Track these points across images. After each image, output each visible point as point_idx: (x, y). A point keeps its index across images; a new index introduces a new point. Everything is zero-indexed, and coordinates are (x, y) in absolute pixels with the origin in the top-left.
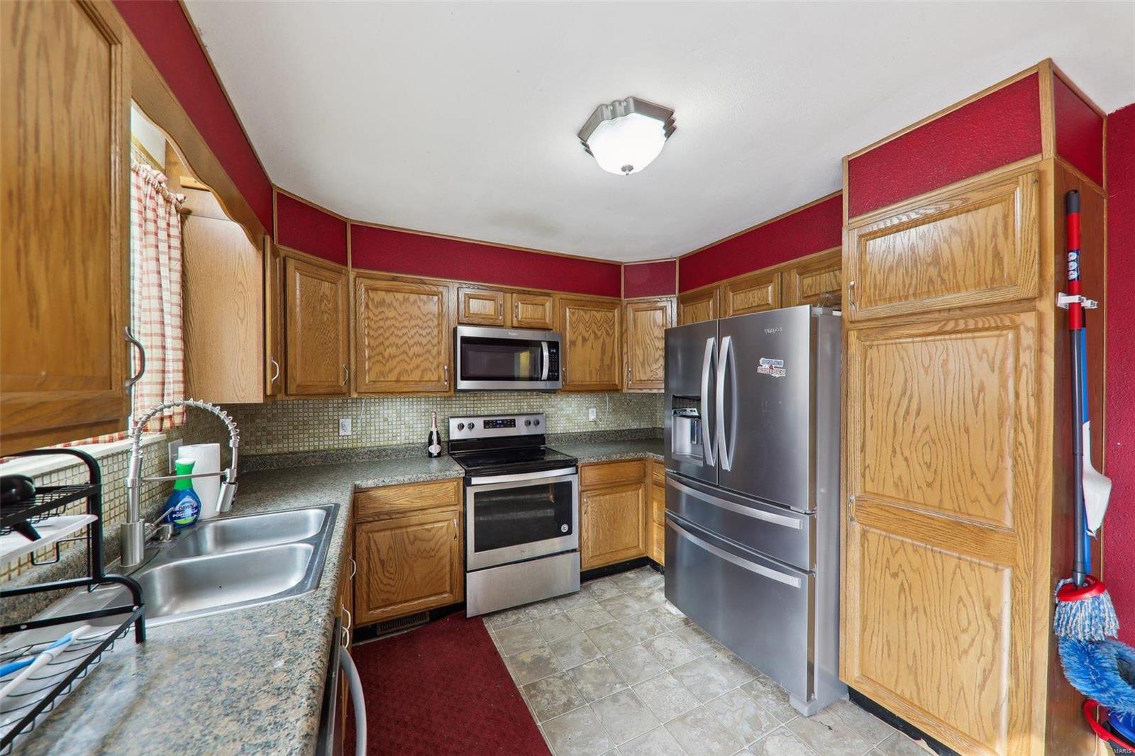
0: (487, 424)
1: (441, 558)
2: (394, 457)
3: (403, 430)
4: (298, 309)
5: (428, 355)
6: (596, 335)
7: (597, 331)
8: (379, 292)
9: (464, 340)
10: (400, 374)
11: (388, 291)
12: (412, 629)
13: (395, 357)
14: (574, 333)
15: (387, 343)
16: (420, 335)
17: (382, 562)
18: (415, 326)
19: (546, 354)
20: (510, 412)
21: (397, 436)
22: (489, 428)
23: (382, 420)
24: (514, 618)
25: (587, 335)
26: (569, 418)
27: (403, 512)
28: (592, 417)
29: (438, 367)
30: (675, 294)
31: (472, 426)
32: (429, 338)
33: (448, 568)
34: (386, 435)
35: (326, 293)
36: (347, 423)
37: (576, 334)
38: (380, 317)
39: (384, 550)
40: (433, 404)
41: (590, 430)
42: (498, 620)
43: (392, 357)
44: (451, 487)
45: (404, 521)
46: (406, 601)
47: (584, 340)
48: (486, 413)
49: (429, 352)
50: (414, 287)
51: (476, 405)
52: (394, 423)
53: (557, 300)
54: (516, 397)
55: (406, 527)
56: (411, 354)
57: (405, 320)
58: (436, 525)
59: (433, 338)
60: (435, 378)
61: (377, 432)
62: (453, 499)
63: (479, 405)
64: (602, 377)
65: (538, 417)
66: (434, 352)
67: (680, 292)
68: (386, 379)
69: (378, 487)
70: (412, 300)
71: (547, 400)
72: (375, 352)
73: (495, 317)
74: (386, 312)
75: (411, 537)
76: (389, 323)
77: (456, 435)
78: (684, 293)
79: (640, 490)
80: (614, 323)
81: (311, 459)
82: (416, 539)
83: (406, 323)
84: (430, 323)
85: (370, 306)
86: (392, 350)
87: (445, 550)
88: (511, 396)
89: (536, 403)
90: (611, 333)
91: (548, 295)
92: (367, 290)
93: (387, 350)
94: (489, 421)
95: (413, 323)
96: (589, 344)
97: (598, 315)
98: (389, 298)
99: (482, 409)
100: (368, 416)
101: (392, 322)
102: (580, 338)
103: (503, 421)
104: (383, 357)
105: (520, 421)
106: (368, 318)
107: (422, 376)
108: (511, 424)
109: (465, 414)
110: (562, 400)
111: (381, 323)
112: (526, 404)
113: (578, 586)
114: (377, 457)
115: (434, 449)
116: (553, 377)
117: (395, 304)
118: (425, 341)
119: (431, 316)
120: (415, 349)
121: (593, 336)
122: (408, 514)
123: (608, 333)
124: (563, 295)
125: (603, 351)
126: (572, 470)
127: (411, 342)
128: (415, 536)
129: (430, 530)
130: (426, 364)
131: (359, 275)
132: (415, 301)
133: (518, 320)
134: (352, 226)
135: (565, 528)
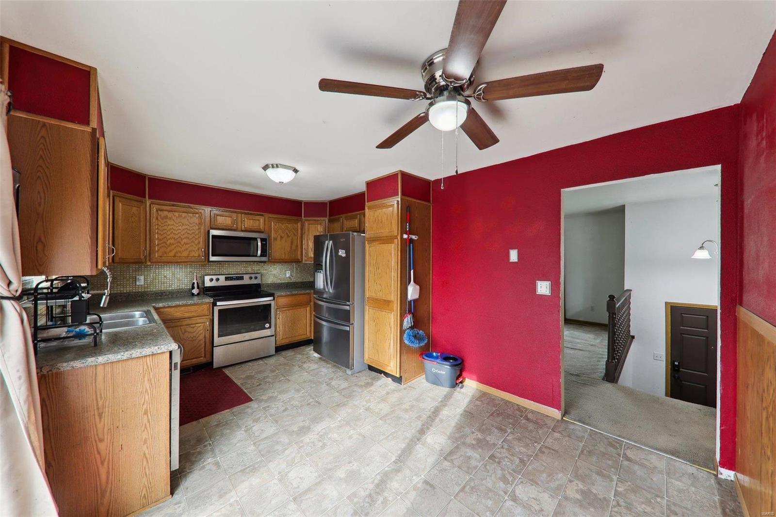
0: (227, 279)
1: (200, 341)
2: (170, 296)
3: (176, 282)
4: (120, 221)
5: (193, 244)
6: (288, 236)
7: (288, 233)
8: (164, 212)
9: (214, 237)
10: (176, 253)
11: (170, 211)
13: (173, 244)
14: (276, 234)
15: (169, 237)
16: (188, 233)
18: (186, 229)
19: (259, 244)
20: (241, 272)
21: (172, 285)
23: (163, 277)
25: (283, 235)
26: (274, 276)
27: (179, 319)
28: (288, 275)
29: (198, 249)
30: (327, 217)
31: (218, 280)
32: (193, 235)
33: (203, 345)
34: (165, 285)
35: (134, 213)
36: (141, 278)
38: (165, 224)
40: (195, 269)
41: (287, 282)
43: (171, 244)
44: (205, 307)
47: (281, 237)
48: (227, 273)
49: (193, 242)
50: (185, 210)
51: (220, 269)
52: (171, 278)
53: (267, 218)
54: (244, 265)
55: (180, 326)
56: (182, 243)
57: (179, 226)
58: (197, 325)
59: (195, 235)
60: (196, 255)
61: (160, 283)
62: (207, 313)
63: (223, 269)
64: (291, 256)
65: (257, 275)
66: (196, 242)
67: (329, 217)
68: (168, 255)
69: (164, 307)
70: (183, 216)
71: (262, 267)
72: (161, 242)
73: (232, 225)
74: (168, 222)
75: (183, 331)
76: (170, 227)
77: (208, 284)
78: (332, 217)
79: (308, 308)
80: (298, 230)
81: (119, 298)
83: (180, 228)
84: (194, 228)
85: (159, 218)
86: (172, 241)
87: (202, 337)
88: (241, 264)
89: (256, 268)
90: (296, 234)
91: (262, 215)
92: (157, 211)
93: (169, 241)
94: (228, 277)
95: (184, 227)
96: (284, 240)
97: (289, 226)
98: (170, 215)
99: (225, 271)
100: (155, 275)
101: (172, 227)
102: (279, 236)
103: (236, 277)
104: (166, 244)
105: (246, 277)
106: (158, 224)
107: (189, 254)
108: (242, 278)
109: (214, 273)
110: (271, 267)
111: (165, 227)
112: (249, 268)
113: (274, 353)
114: (160, 296)
115: (195, 291)
116: (264, 254)
117: (174, 218)
118: (191, 237)
119: (195, 224)
120: (185, 240)
121: (286, 236)
122: (181, 320)
123: (294, 234)
124: (270, 215)
125: (292, 243)
126: (271, 298)
127: (183, 237)
128: (185, 330)
129: (193, 328)
130: (191, 248)
131: (153, 203)
132: (185, 217)
133: (245, 227)
134: (149, 178)
135: (267, 325)
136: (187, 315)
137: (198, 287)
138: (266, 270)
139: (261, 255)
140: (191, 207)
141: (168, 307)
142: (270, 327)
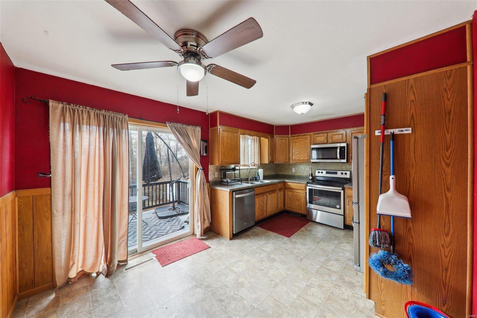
0: (327, 173)
1: (301, 202)
3: (305, 172)
4: (278, 146)
5: (305, 153)
8: (295, 139)
9: (313, 149)
10: (299, 158)
12: (297, 217)
16: (303, 148)
17: (290, 198)
19: (339, 151)
23: (301, 169)
27: (294, 189)
29: (308, 156)
31: (322, 173)
32: (305, 149)
33: (303, 205)
34: (302, 173)
35: (284, 142)
36: (293, 169)
38: (295, 145)
39: (290, 196)
42: (314, 223)
44: (303, 186)
45: (294, 191)
46: (294, 209)
48: (328, 169)
49: (305, 152)
50: (302, 137)
51: (325, 167)
52: (303, 170)
53: (348, 132)
56: (301, 153)
57: (300, 145)
60: (307, 159)
61: (300, 172)
62: (304, 188)
65: (346, 172)
66: (307, 152)
68: (296, 159)
73: (324, 141)
77: (317, 174)
82: (296, 196)
84: (306, 145)
85: (293, 143)
87: (302, 200)
92: (292, 140)
95: (302, 145)
98: (297, 140)
100: (298, 168)
101: (297, 146)
103: (333, 172)
104: (295, 154)
105: (339, 173)
107: (304, 158)
108: (336, 173)
109: (321, 169)
111: (295, 147)
112: (344, 167)
113: (342, 227)
117: (298, 142)
119: (306, 143)
120: (303, 152)
124: (351, 129)
126: (341, 189)
127: (301, 150)
129: (299, 194)
130: (305, 155)
131: (291, 137)
132: (302, 140)
133: (332, 141)
134: (291, 126)
135: (338, 206)
136: (296, 188)
137: (312, 175)
139: (341, 158)
140: (305, 135)
141: (290, 182)
142: (340, 208)
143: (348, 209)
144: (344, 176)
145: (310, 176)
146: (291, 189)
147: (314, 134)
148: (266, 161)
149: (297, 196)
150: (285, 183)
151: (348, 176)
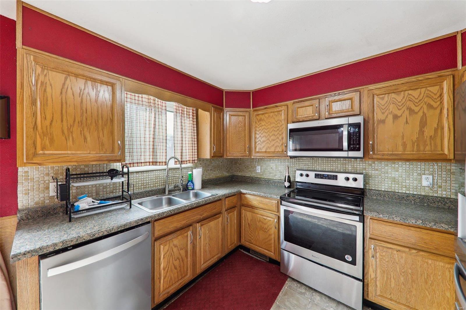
0: (317, 176)
1: (271, 234)
3: (278, 173)
5: (278, 140)
6: (412, 111)
7: (413, 107)
8: (260, 115)
9: (291, 130)
10: (267, 149)
11: (263, 114)
12: (262, 260)
14: (383, 113)
15: (262, 136)
16: (274, 131)
17: (249, 224)
18: (272, 127)
20: (337, 170)
21: (275, 175)
22: (318, 178)
23: (270, 168)
24: (303, 291)
25: (399, 113)
26: (394, 180)
28: (426, 182)
29: (282, 145)
31: (307, 176)
32: (278, 132)
33: (273, 241)
34: (272, 174)
35: (241, 120)
36: (258, 168)
37: (386, 114)
38: (260, 126)
39: (249, 220)
41: (423, 194)
42: (295, 285)
43: (264, 142)
44: (274, 203)
45: (256, 211)
47: (396, 117)
48: (319, 169)
49: (278, 138)
50: (272, 110)
51: (313, 165)
52: (275, 170)
53: (365, 93)
54: (342, 162)
55: (257, 214)
56: (271, 140)
57: (268, 125)
58: (268, 218)
59: (280, 131)
60: (280, 150)
61: (269, 173)
62: (275, 209)
63: (316, 165)
64: (422, 148)
65: (357, 176)
66: (280, 138)
69: (246, 194)
70: (271, 116)
71: (371, 165)
73: (312, 115)
74: (262, 123)
75: (259, 219)
77: (298, 178)
80: (441, 95)
81: (248, 179)
82: (260, 221)
83: (269, 126)
84: (279, 125)
85: (257, 122)
87: (272, 232)
90: (435, 105)
91: (356, 91)
92: (256, 116)
93: (263, 139)
94: (318, 174)
95: (272, 126)
96: (402, 120)
97: (415, 93)
98: (262, 117)
101: (264, 127)
102: (390, 117)
103: (328, 175)
104: (261, 142)
105: (341, 177)
106: (256, 127)
107: (275, 150)
108: (335, 178)
109: (306, 169)
110: (386, 166)
112: (350, 166)
116: (354, 148)
117: (265, 119)
118: (276, 133)
119: (279, 121)
120: (273, 138)
121: (407, 112)
122: (258, 209)
123: (430, 106)
124: (372, 87)
125: (423, 123)
126: (356, 219)
127: (271, 135)
128: (260, 219)
129: (265, 219)
130: (277, 144)
131: (254, 111)
132: (273, 116)
133: (329, 114)
134: (253, 92)
135: (349, 258)
136: (261, 206)
137: (289, 181)
138: (377, 170)
139: (350, 149)
140: (277, 106)
141: (249, 194)
142: (353, 263)
143: (374, 267)
144: (351, 184)
145: (285, 181)
146: (252, 207)
147: (294, 103)
148: (207, 154)
149: (263, 223)
150: (240, 194)
151: (360, 184)
